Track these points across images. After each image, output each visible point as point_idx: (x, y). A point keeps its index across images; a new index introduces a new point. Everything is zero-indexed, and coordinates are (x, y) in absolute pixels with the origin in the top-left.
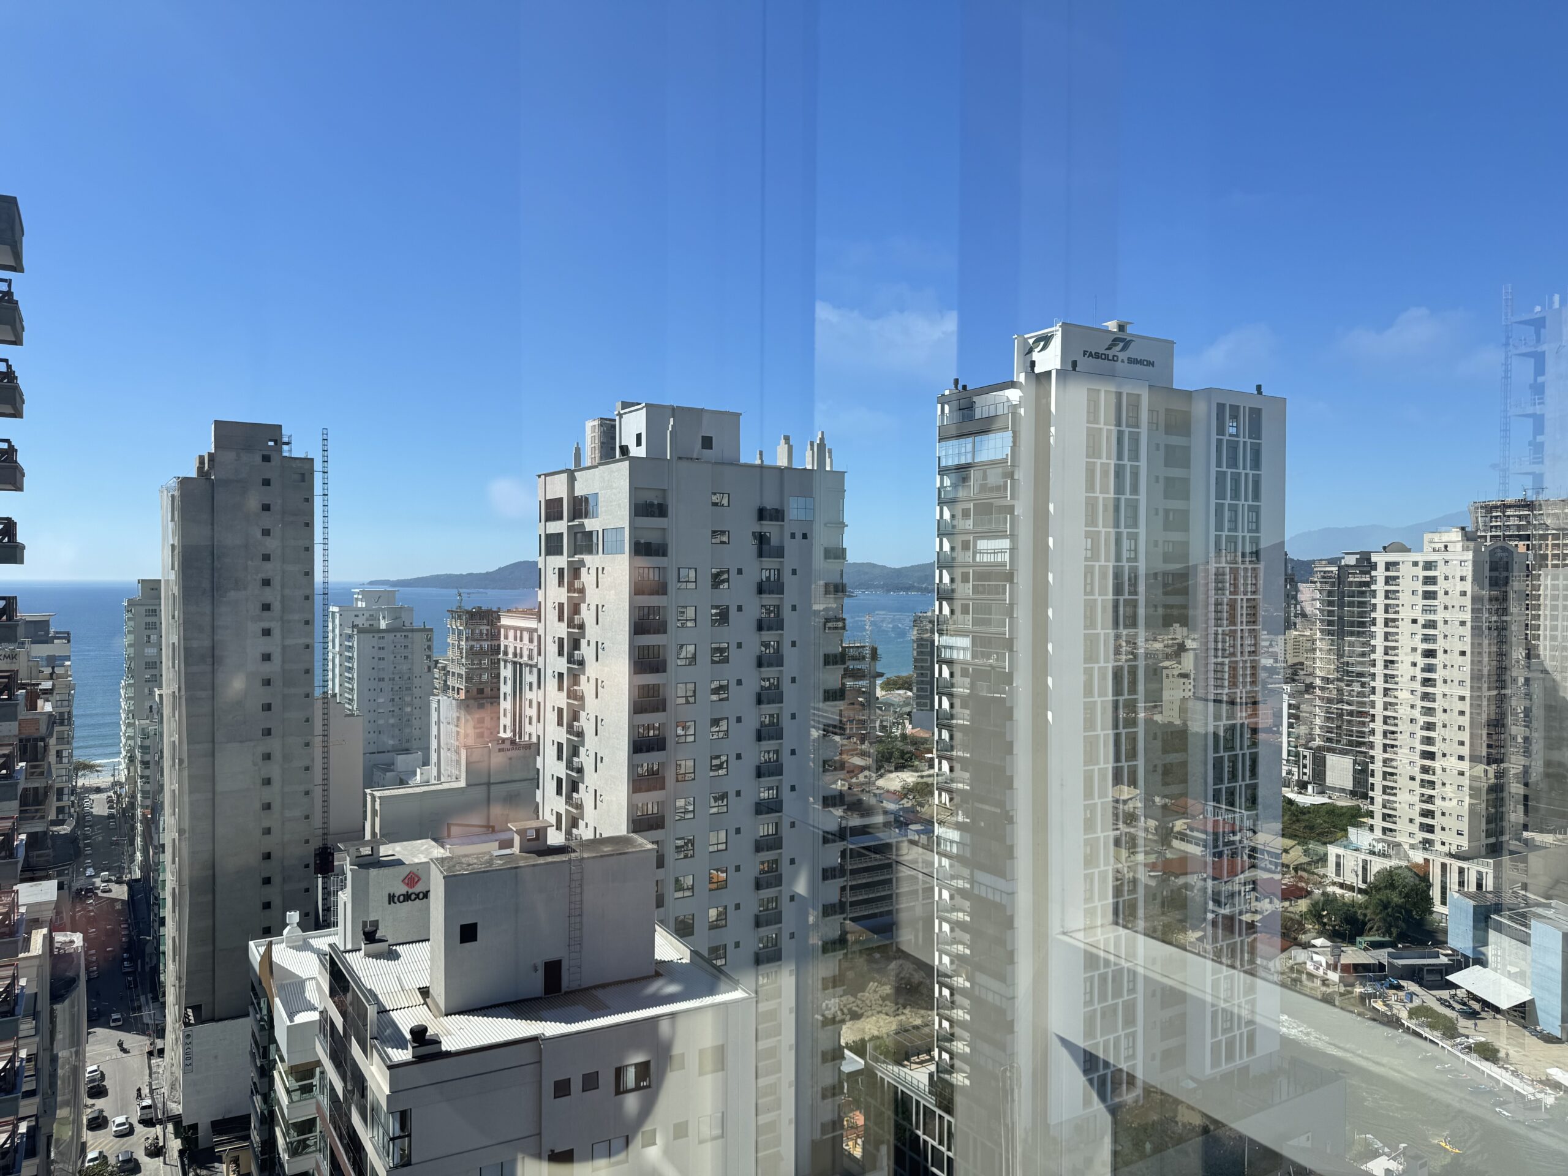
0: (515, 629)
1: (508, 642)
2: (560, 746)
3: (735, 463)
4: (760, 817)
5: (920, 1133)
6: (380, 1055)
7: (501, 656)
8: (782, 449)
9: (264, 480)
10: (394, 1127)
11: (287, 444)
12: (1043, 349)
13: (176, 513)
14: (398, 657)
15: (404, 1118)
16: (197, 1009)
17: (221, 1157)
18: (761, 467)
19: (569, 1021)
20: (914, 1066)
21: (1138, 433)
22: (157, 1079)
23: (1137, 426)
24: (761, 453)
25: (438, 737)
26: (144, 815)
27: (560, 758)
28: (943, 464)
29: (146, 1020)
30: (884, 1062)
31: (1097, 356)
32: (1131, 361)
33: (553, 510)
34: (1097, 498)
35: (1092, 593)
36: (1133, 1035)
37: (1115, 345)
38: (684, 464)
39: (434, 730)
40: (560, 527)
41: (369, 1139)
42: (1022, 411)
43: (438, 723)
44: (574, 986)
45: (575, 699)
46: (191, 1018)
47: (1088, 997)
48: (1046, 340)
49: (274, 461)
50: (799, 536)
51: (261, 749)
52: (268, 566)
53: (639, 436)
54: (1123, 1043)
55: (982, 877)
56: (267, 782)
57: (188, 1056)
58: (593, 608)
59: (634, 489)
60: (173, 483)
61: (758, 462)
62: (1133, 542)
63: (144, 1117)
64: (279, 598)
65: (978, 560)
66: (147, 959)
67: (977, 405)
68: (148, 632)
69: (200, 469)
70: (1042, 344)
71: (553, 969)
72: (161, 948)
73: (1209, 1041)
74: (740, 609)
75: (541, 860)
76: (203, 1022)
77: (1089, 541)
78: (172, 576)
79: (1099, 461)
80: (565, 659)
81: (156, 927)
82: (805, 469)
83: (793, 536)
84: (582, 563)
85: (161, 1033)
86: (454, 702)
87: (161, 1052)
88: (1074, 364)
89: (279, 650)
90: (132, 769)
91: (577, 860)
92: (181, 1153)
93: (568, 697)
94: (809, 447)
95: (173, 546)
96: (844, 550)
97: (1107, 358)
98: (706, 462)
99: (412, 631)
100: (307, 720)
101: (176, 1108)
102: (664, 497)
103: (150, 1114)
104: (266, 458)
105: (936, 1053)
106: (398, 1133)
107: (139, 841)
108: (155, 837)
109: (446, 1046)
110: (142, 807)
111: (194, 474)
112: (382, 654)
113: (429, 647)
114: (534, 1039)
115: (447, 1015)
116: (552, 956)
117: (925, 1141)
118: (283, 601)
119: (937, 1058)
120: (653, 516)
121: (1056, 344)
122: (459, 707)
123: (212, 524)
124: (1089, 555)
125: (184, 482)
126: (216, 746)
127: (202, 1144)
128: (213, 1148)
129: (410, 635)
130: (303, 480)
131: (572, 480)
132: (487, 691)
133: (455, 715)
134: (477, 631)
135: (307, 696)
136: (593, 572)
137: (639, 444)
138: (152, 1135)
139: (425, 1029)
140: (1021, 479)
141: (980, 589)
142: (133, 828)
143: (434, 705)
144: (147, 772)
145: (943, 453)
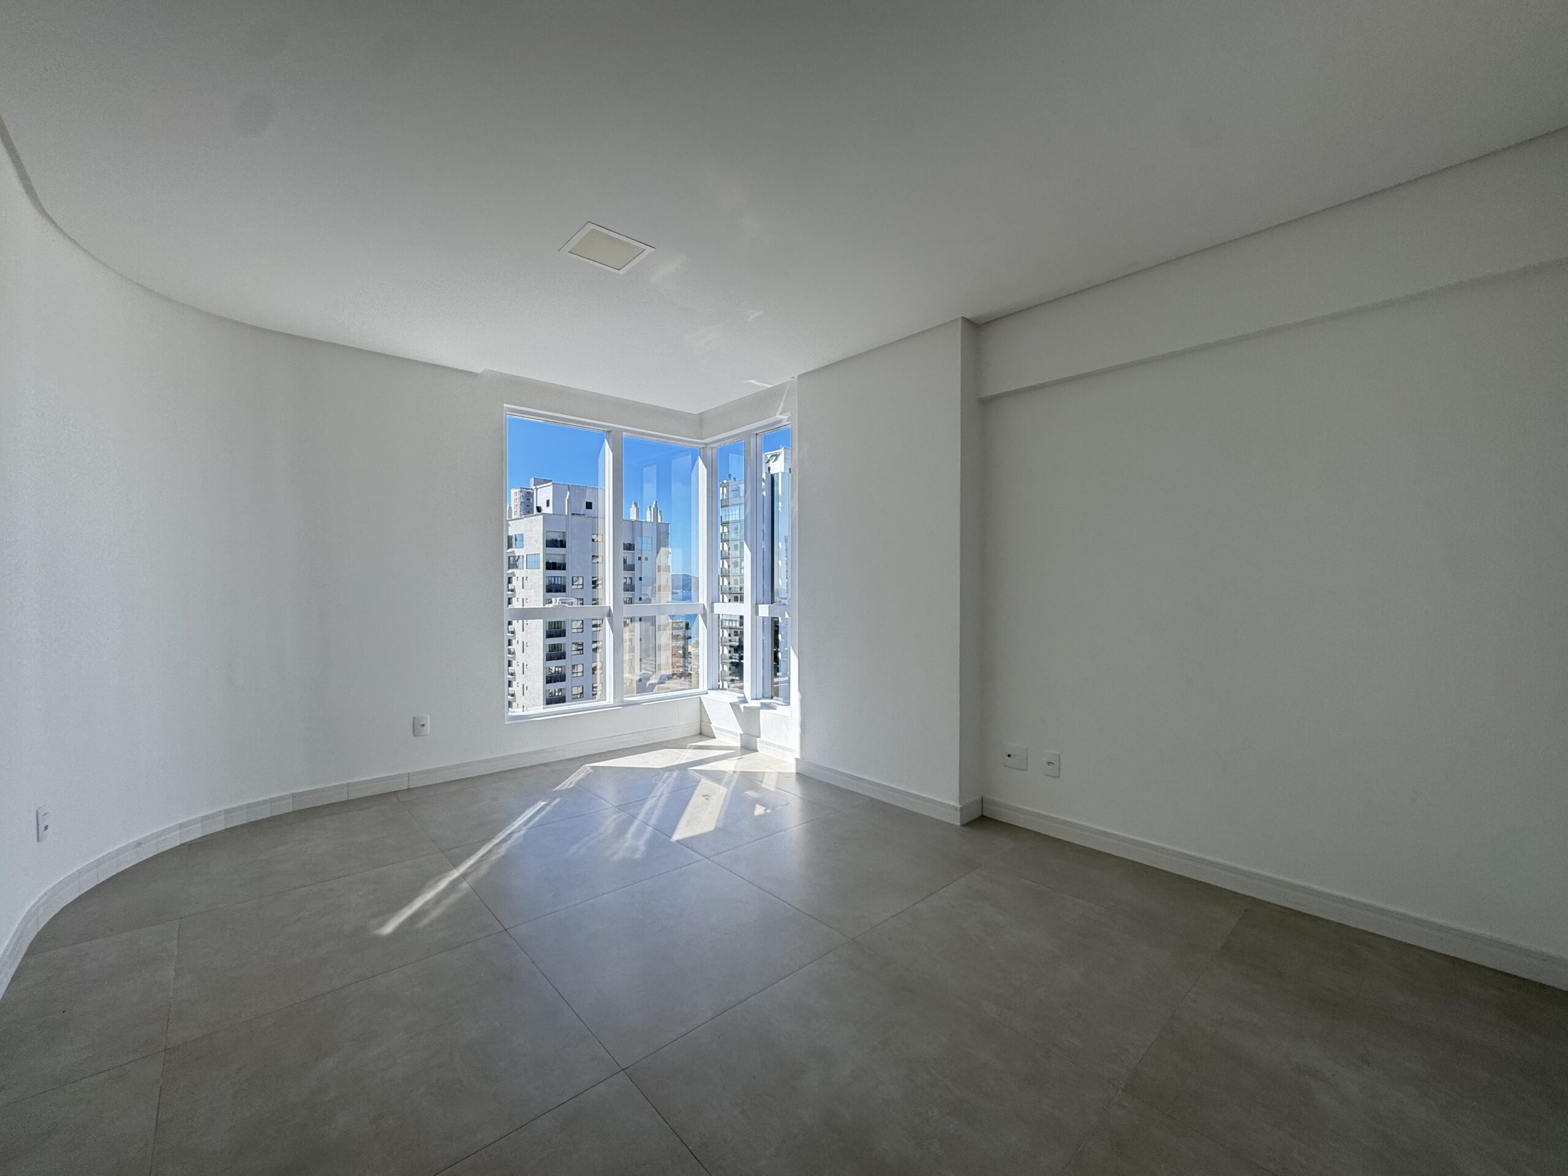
38: (576, 518)
50: (643, 559)
59: (546, 532)
70: (774, 458)
82: (646, 522)
102: (564, 536)
120: (557, 547)
136: (520, 580)
145: (724, 514)
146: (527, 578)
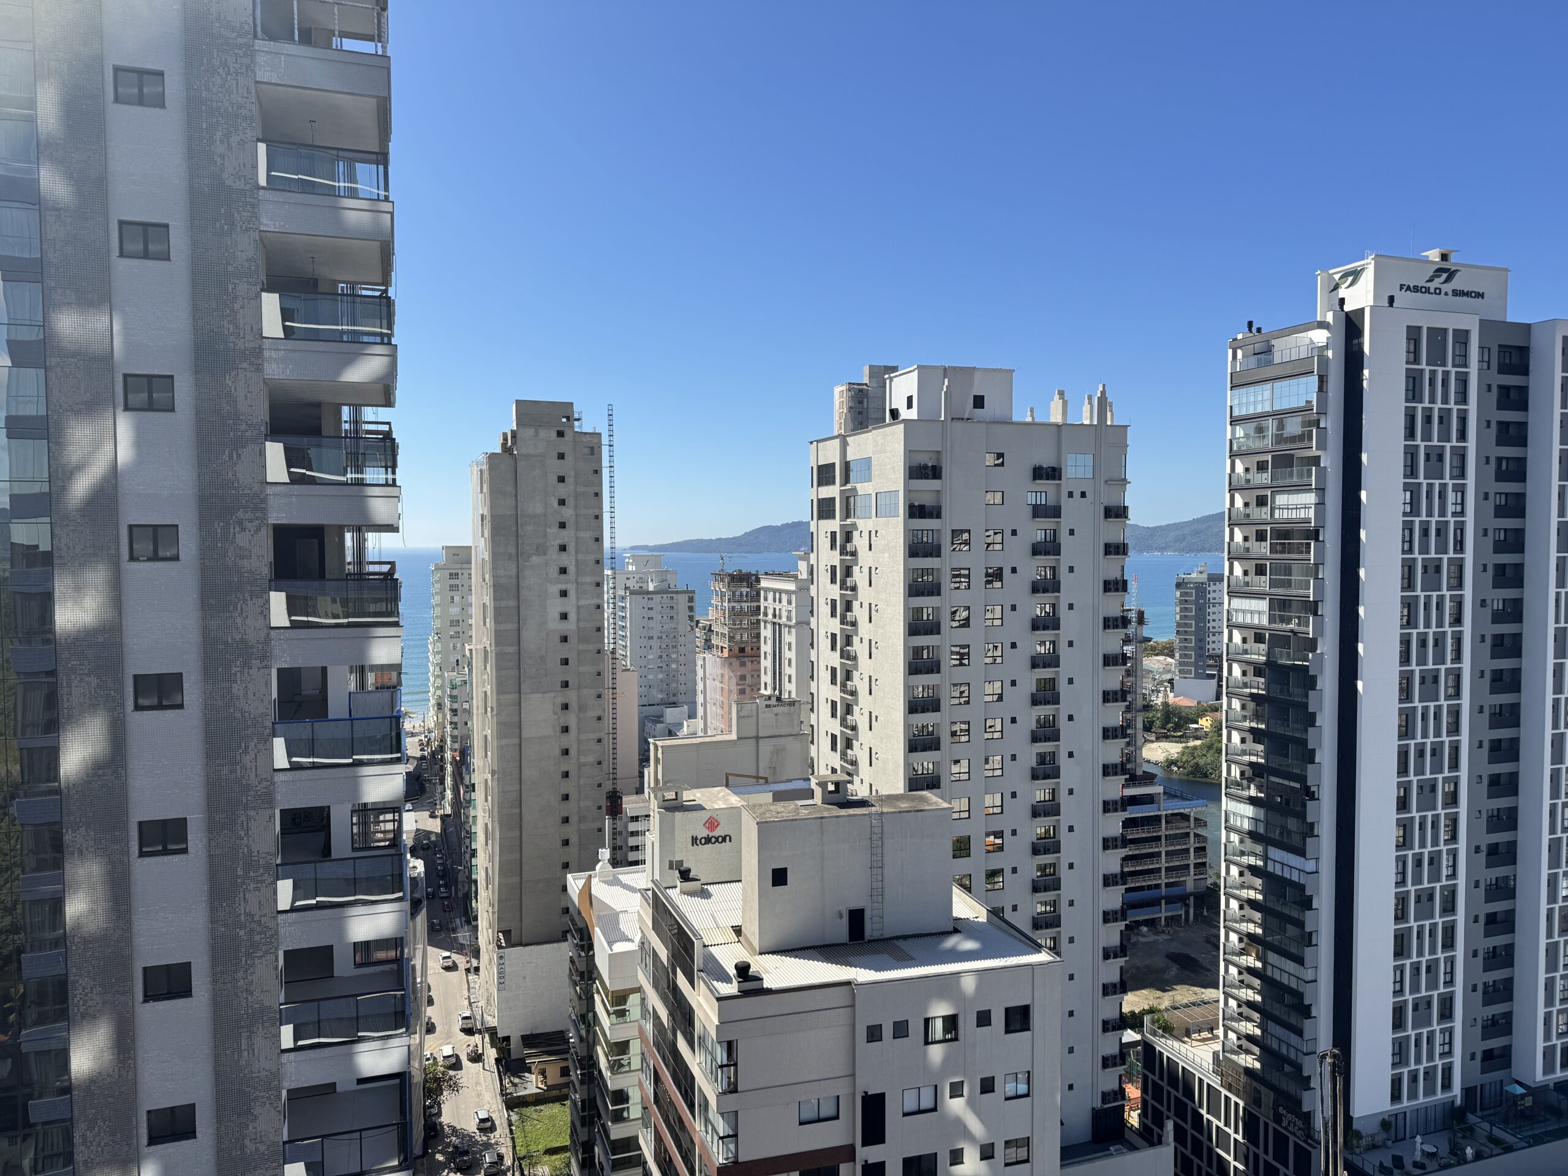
0: (775, 591)
1: (767, 603)
2: (834, 704)
3: (1008, 422)
4: (1037, 782)
5: (1204, 1112)
6: (708, 987)
7: (761, 617)
8: (1056, 405)
9: (559, 454)
10: (721, 1056)
11: (578, 420)
12: (1352, 284)
13: (485, 486)
14: (665, 617)
15: (730, 1047)
16: (507, 933)
17: (530, 1067)
18: (1033, 424)
19: (878, 969)
20: (1195, 1043)
21: (1467, 373)
22: (475, 993)
23: (1466, 366)
24: (1032, 410)
25: (704, 692)
26: (454, 758)
27: (834, 715)
28: (1236, 413)
29: (461, 941)
30: (1163, 1036)
31: (1416, 289)
32: (1456, 293)
33: (825, 475)
34: (1417, 446)
35: (1411, 550)
36: (1451, 1031)
37: (1439, 276)
38: (959, 425)
39: (700, 686)
40: (832, 491)
41: (696, 1063)
42: (1330, 353)
43: (704, 679)
44: (876, 935)
45: (848, 659)
46: (503, 941)
47: (1398, 986)
48: (1356, 274)
49: (568, 436)
50: (1077, 495)
51: (560, 700)
52: (563, 532)
53: (910, 400)
54: (1438, 1039)
55: (1275, 853)
56: (566, 730)
57: (501, 975)
58: (866, 571)
59: (909, 452)
60: (482, 458)
61: (1029, 419)
62: (1459, 494)
63: (465, 1026)
64: (574, 563)
65: (1277, 516)
66: (460, 886)
67: (1275, 349)
68: (452, 593)
69: (504, 445)
70: (1350, 279)
71: (856, 918)
72: (474, 877)
73: (1540, 1045)
74: (1014, 570)
75: (843, 812)
76: (513, 946)
77: (1408, 494)
78: (482, 543)
79: (1420, 406)
80: (838, 620)
81: (468, 858)
82: (1082, 425)
83: (1071, 495)
84: (854, 526)
85: (476, 954)
86: (718, 659)
87: (477, 969)
88: (1391, 300)
89: (574, 610)
90: (440, 716)
91: (877, 814)
92: (498, 1061)
93: (842, 657)
94: (1086, 401)
95: (482, 516)
96: (1125, 508)
97: (1427, 291)
98: (979, 422)
99: (677, 592)
100: (599, 674)
101: (492, 1022)
102: (938, 460)
103: (469, 1024)
104: (561, 434)
105: (1220, 1032)
106: (725, 1062)
107: (449, 781)
108: (467, 778)
109: (767, 984)
110: (451, 750)
111: (498, 450)
112: (651, 614)
113: (691, 609)
114: (848, 983)
115: (761, 954)
116: (856, 905)
117: (1208, 1120)
118: (577, 566)
119: (1222, 1038)
120: (927, 478)
121: (1368, 279)
122: (723, 665)
123: (516, 496)
124: (1408, 510)
125: (492, 457)
126: (522, 696)
127: (514, 1056)
128: (523, 1060)
129: (675, 596)
130: (592, 453)
131: (844, 445)
132: (748, 649)
133: (720, 671)
134: (738, 593)
135: (599, 652)
136: (866, 535)
137: (910, 406)
138: (472, 1044)
139: (748, 966)
140: (1329, 427)
141: (1279, 548)
142: (442, 769)
143: (700, 662)
144: (455, 719)
145: (1236, 402)
146: (877, 532)
